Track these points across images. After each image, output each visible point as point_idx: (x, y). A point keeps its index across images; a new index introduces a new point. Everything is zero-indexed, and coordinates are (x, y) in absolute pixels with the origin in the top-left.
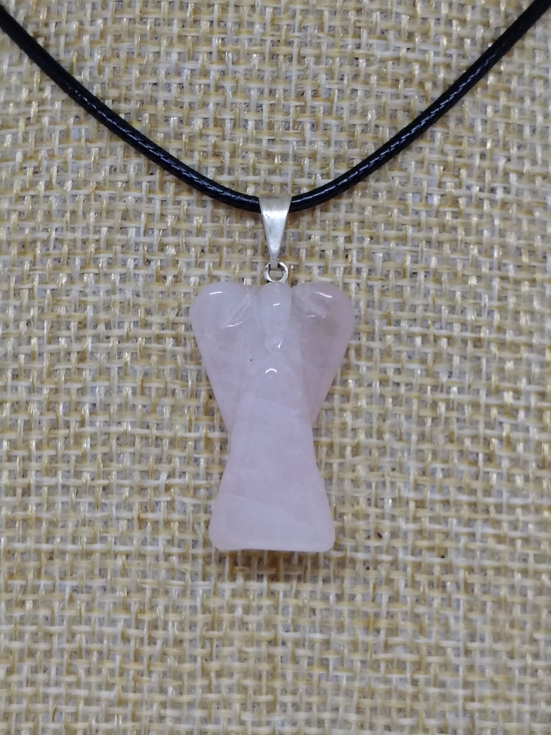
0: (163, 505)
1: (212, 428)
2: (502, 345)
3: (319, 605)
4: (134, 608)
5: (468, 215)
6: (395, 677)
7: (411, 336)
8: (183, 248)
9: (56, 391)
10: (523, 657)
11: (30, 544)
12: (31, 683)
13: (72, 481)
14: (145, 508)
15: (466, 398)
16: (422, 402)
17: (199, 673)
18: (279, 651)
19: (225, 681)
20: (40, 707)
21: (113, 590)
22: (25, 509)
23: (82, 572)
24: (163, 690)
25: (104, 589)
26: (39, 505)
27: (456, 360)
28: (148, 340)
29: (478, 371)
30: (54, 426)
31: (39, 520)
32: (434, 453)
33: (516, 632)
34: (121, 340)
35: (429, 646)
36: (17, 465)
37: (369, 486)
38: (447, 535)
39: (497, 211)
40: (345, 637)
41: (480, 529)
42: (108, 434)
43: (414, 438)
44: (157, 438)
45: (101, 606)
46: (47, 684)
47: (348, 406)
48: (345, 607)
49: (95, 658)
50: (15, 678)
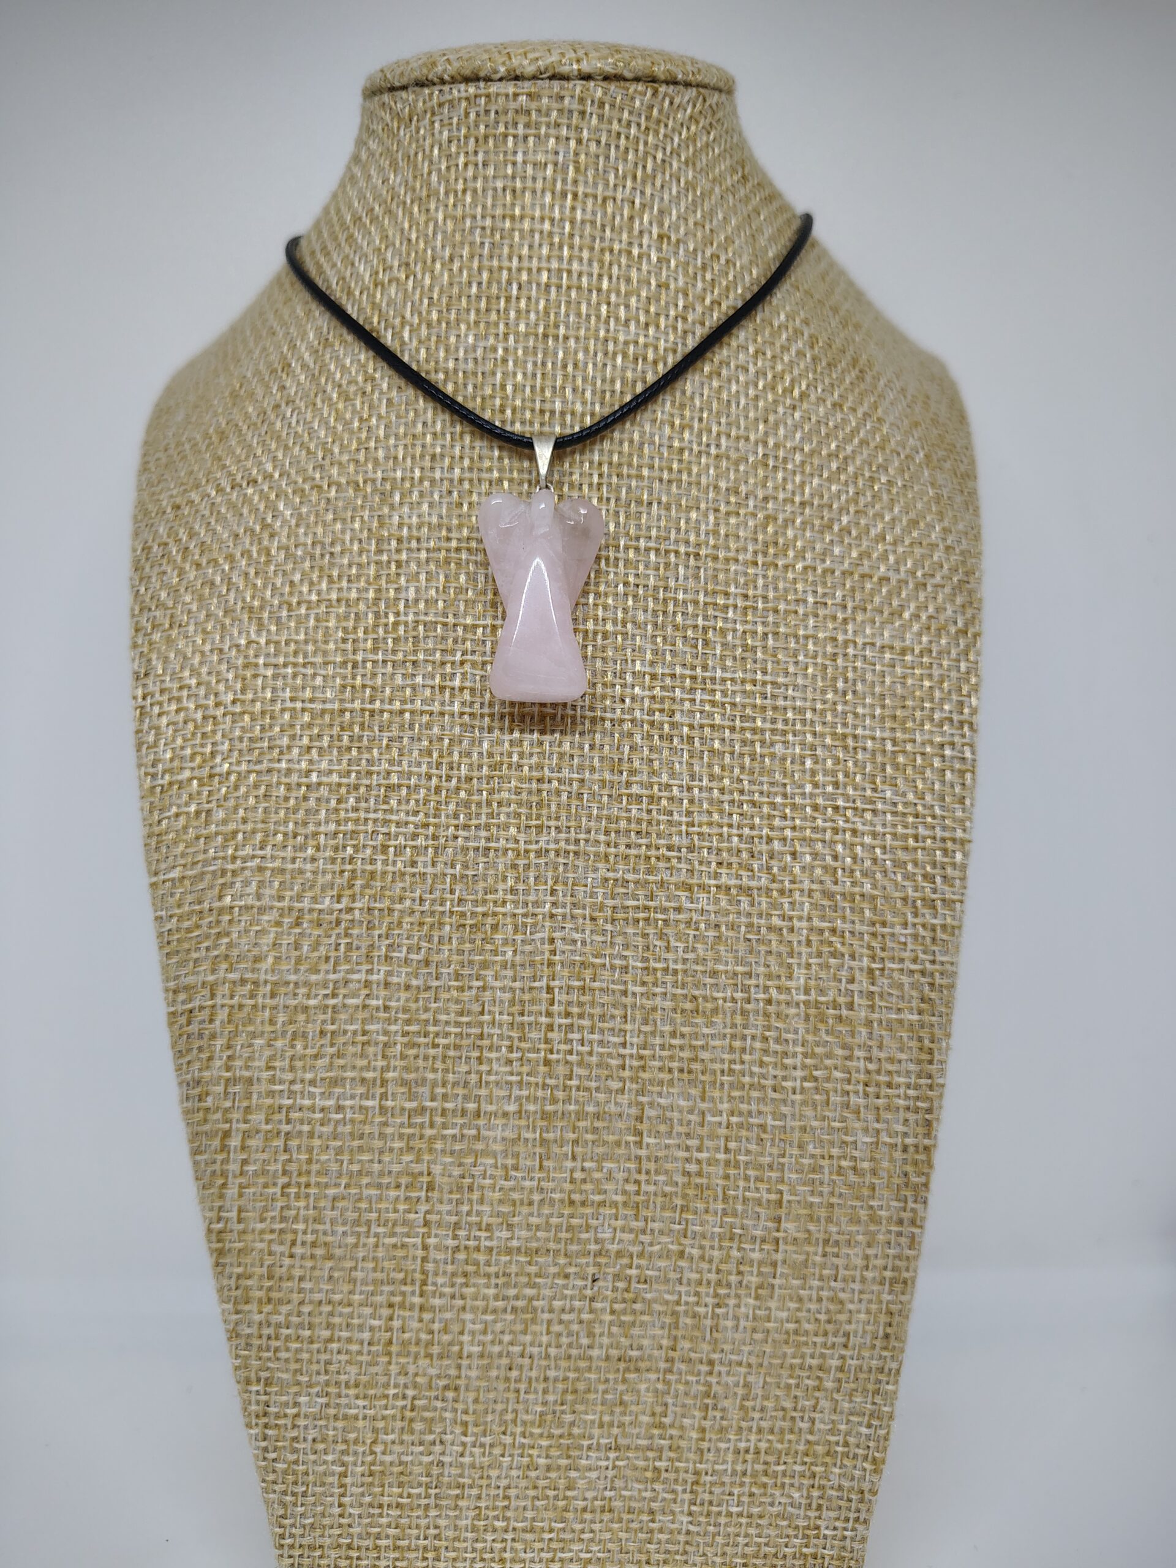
0: (458, 677)
1: (495, 617)
2: (715, 558)
3: (576, 752)
4: (435, 755)
5: (690, 463)
6: (634, 808)
7: (648, 550)
8: (476, 481)
9: (378, 590)
10: (731, 793)
11: (357, 705)
12: (355, 810)
13: (391, 657)
14: (443, 676)
15: (689, 597)
16: (656, 599)
17: (484, 804)
18: (546, 786)
19: (504, 809)
20: (362, 828)
21: (420, 740)
22: (354, 678)
23: (395, 727)
24: (456, 816)
25: (412, 738)
26: (363, 676)
27: (681, 570)
28: (448, 550)
29: (697, 577)
30: (377, 615)
31: (364, 686)
32: (665, 638)
33: (726, 774)
34: (428, 550)
35: (660, 784)
36: (349, 646)
37: (615, 663)
38: (673, 699)
39: (711, 461)
40: (596, 776)
41: (698, 696)
42: (417, 622)
43: (649, 627)
44: (455, 625)
45: (411, 751)
46: (367, 811)
47: (600, 602)
48: (596, 754)
49: (404, 791)
50: (343, 806)
